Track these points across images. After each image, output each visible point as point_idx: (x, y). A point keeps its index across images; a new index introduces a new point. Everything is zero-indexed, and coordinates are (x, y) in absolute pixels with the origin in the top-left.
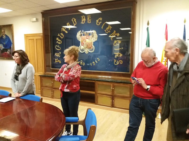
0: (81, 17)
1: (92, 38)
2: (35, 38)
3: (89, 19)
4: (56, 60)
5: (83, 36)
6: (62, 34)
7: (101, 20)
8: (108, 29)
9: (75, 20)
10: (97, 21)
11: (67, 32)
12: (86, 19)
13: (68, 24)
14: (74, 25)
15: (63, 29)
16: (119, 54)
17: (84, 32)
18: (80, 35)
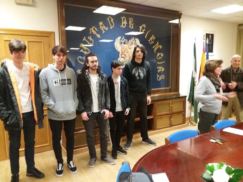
5: (124, 45)
6: (90, 38)
7: (145, 27)
8: (151, 38)
9: (112, 20)
10: (141, 28)
11: (99, 36)
12: (127, 22)
13: (101, 23)
14: (111, 28)
15: (93, 30)
16: (162, 69)
17: (125, 39)
18: (119, 43)
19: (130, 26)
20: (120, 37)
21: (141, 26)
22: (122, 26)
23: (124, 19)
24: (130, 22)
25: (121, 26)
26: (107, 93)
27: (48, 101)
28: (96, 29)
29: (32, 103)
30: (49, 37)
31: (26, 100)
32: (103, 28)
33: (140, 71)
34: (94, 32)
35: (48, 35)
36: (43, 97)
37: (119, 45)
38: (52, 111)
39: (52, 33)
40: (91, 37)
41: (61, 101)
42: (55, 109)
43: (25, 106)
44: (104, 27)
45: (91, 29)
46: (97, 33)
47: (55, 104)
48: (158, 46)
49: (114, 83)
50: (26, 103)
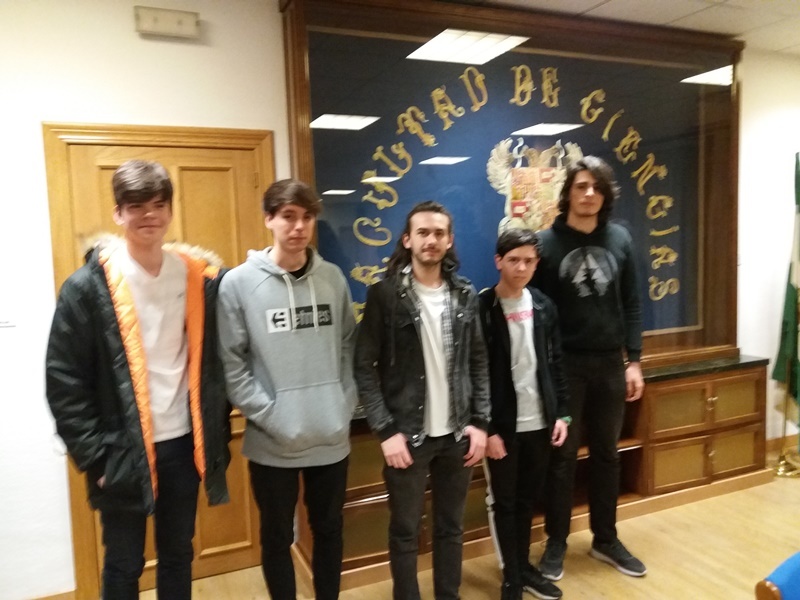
3: (551, 86)
5: (524, 169)
6: (399, 150)
7: (601, 99)
8: (626, 142)
9: (480, 78)
10: (586, 103)
11: (430, 140)
12: (535, 85)
13: (438, 94)
14: (476, 108)
15: (410, 121)
16: (668, 254)
17: (526, 147)
18: (504, 161)
19: (545, 100)
20: (510, 142)
21: (587, 96)
22: (516, 99)
23: (523, 73)
24: (546, 85)
25: (512, 101)
26: (478, 357)
27: (246, 390)
28: (421, 116)
29: (189, 403)
30: (252, 149)
31: (170, 393)
32: (448, 111)
33: (593, 264)
34: (415, 128)
35: (251, 142)
36: (231, 375)
37: (505, 171)
38: (261, 429)
39: (266, 135)
40: (404, 147)
41: (296, 392)
42: (273, 424)
43: (164, 416)
44: (451, 107)
45: (402, 115)
46: (426, 128)
47: (274, 404)
48: (651, 170)
49: (508, 317)
50: (167, 404)
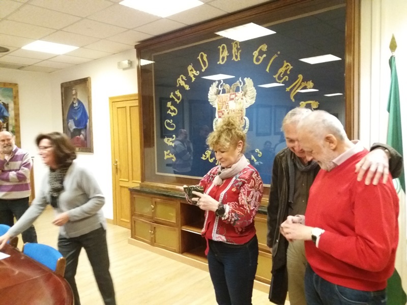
0: (219, 49)
1: (242, 99)
2: (128, 104)
3: (236, 51)
4: (167, 155)
5: (223, 95)
6: (178, 93)
7: (264, 49)
8: (282, 70)
9: (205, 56)
10: (256, 54)
11: (187, 87)
12: (228, 52)
13: (190, 67)
14: (203, 70)
15: (181, 81)
17: (224, 84)
18: (215, 92)
19: (234, 58)
21: (256, 50)
23: (223, 48)
24: (234, 50)
25: (218, 63)
28: (184, 78)
34: (183, 83)
37: (215, 96)
44: (194, 72)
45: (178, 79)
46: (186, 82)
